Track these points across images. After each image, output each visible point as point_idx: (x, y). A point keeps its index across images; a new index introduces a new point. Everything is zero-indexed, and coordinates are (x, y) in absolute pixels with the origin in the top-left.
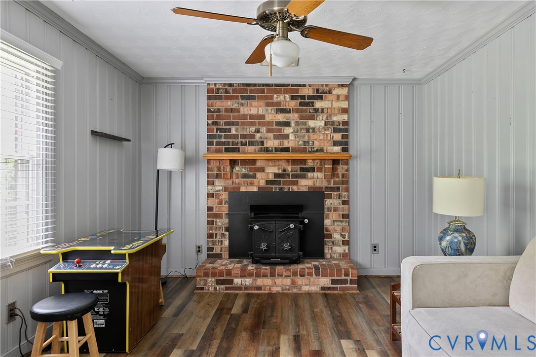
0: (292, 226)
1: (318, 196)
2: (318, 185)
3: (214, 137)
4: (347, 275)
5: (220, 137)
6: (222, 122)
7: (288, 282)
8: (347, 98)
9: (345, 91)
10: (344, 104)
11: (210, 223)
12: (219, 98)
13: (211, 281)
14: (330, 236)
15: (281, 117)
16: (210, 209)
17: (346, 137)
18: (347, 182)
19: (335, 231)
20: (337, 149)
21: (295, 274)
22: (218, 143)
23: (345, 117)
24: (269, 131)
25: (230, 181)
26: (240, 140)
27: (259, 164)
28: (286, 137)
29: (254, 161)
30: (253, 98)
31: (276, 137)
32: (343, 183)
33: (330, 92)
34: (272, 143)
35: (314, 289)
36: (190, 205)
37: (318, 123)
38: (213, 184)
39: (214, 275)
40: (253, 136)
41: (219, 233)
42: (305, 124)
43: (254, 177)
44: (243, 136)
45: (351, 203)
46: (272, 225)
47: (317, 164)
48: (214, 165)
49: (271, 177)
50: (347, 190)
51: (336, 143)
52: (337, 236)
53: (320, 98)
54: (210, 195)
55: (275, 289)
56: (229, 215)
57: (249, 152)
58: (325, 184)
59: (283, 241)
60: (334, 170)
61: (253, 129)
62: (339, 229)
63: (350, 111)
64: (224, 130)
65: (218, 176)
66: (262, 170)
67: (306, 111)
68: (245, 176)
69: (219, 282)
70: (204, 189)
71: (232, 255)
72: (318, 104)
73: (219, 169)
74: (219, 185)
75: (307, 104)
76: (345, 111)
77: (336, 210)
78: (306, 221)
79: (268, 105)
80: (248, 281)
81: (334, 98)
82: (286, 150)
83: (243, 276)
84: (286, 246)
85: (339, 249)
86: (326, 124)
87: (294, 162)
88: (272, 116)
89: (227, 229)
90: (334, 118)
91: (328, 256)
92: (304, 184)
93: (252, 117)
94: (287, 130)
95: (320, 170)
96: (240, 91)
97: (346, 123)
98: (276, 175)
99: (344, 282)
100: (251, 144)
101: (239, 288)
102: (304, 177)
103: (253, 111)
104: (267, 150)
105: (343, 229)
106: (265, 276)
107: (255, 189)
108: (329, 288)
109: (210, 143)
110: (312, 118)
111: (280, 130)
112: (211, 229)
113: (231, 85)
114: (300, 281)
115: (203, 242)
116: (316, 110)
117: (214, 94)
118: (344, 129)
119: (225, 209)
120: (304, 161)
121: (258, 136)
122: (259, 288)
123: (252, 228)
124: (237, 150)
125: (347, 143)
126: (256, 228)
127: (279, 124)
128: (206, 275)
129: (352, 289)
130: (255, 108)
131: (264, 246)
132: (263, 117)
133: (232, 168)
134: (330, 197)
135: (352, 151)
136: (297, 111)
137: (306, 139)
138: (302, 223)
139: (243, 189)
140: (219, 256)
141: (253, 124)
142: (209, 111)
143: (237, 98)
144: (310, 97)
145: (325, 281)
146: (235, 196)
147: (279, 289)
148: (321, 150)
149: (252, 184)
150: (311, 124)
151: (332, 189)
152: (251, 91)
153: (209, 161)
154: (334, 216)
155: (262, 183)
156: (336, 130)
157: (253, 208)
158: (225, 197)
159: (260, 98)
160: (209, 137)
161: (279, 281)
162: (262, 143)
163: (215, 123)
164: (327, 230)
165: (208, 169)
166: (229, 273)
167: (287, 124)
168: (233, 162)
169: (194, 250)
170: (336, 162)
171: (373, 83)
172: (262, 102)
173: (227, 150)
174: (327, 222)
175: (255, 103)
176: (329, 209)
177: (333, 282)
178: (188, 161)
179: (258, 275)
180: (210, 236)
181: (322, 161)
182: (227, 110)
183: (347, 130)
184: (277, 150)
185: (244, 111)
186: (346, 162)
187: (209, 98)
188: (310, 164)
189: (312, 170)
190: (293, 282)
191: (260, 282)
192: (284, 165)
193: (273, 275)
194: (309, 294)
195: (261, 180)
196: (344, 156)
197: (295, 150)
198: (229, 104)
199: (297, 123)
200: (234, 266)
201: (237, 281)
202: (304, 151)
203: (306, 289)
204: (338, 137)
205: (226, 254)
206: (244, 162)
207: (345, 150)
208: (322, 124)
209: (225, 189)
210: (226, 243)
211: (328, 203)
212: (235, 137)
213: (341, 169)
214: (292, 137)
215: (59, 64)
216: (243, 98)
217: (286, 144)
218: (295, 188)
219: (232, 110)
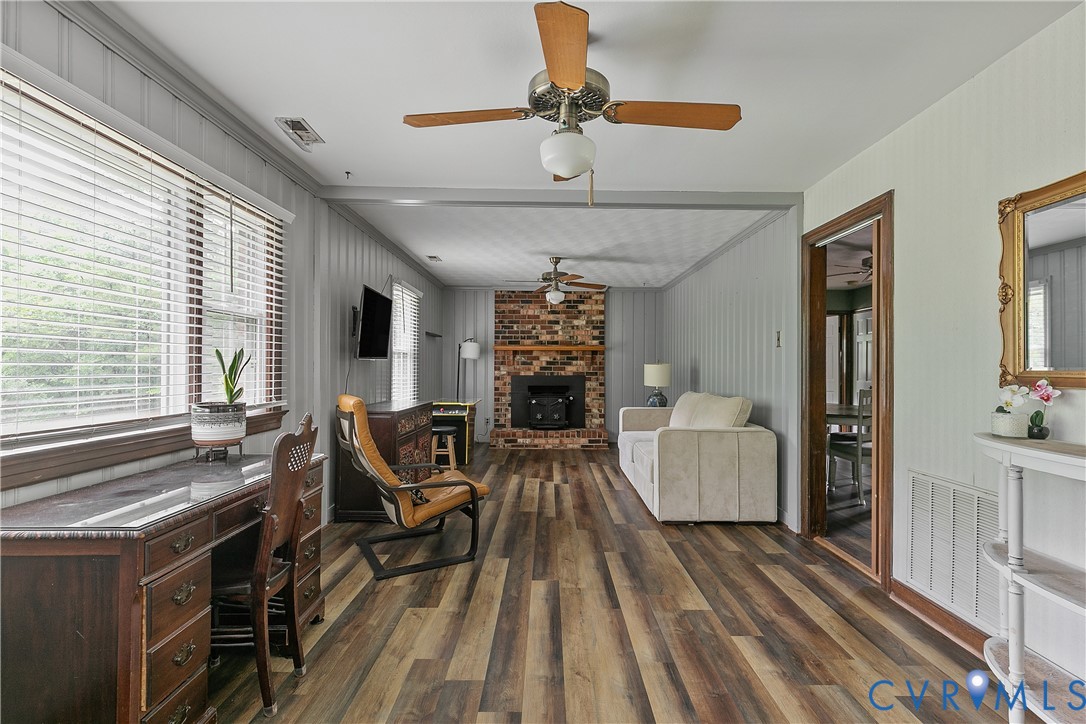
0: (560, 400)
1: (581, 378)
2: (581, 370)
3: (500, 332)
4: (600, 436)
5: (505, 332)
6: (506, 321)
7: (557, 441)
8: (603, 302)
9: (602, 297)
10: (602, 308)
11: (497, 400)
12: (504, 302)
13: (501, 440)
14: (590, 411)
15: (552, 317)
16: (496, 389)
17: (603, 333)
18: (603, 368)
19: (593, 406)
20: (595, 342)
21: (562, 436)
22: (503, 338)
23: (602, 317)
24: (542, 328)
25: (512, 367)
26: (520, 335)
27: (535, 354)
28: (556, 332)
29: (531, 352)
30: (531, 302)
31: (548, 333)
32: (600, 369)
33: (590, 298)
34: (545, 337)
35: (576, 446)
36: (480, 388)
37: (581, 322)
38: (499, 369)
39: (503, 436)
40: (531, 332)
41: (504, 408)
42: (571, 322)
43: (531, 364)
44: (523, 332)
45: (607, 384)
46: (545, 400)
47: (580, 355)
48: (500, 355)
49: (544, 364)
50: (603, 374)
51: (594, 338)
52: (595, 411)
53: (583, 302)
54: (497, 378)
55: (547, 447)
56: (511, 394)
57: (527, 344)
58: (586, 370)
59: (554, 412)
60: (593, 359)
61: (530, 326)
62: (596, 405)
63: (606, 313)
64: (508, 327)
65: (503, 363)
66: (537, 358)
67: (571, 312)
68: (524, 363)
69: (506, 441)
70: (492, 373)
71: (513, 426)
72: (581, 307)
73: (504, 358)
74: (504, 371)
75: (573, 307)
76: (602, 312)
77: (594, 390)
78: (571, 398)
79: (542, 307)
80: (528, 441)
81: (594, 302)
82: (556, 343)
83: (524, 437)
84: (556, 416)
85: (597, 421)
86: (587, 323)
87: (562, 352)
88: (545, 317)
89: (510, 405)
90: (594, 318)
91: (588, 426)
92: (570, 370)
93: (529, 317)
94: (557, 328)
95: (582, 359)
96: (521, 297)
97: (602, 322)
98: (548, 363)
99: (599, 441)
100: (529, 338)
101: (522, 446)
102: (570, 364)
103: (531, 312)
104: (541, 343)
105: (600, 405)
106: (540, 437)
107: (532, 374)
108: (587, 446)
109: (497, 338)
110: (577, 318)
111: (551, 328)
112: (497, 405)
113: (513, 292)
114: (566, 440)
115: (491, 415)
116: (580, 312)
117: (501, 298)
118: (601, 327)
119: (508, 389)
120: (570, 352)
121: (534, 331)
122: (536, 446)
123: (530, 402)
124: (517, 343)
125: (603, 338)
126: (534, 402)
127: (550, 322)
128: (498, 436)
129: (604, 446)
130: (532, 310)
131: (539, 416)
132: (538, 317)
133: (514, 357)
134: (590, 380)
135: (607, 345)
136: (565, 312)
137: (571, 334)
138: (568, 398)
139: (522, 374)
140: (504, 426)
141: (530, 323)
142: (496, 312)
143: (518, 302)
144: (575, 302)
145: (584, 441)
146: (516, 379)
147: (551, 447)
148: (583, 343)
149: (529, 370)
150: (576, 322)
151: (592, 374)
152: (529, 297)
153: (496, 352)
154: (593, 395)
155: (537, 369)
156: (594, 328)
157: (531, 388)
158: (508, 379)
159: (536, 302)
160: (496, 332)
161: (550, 441)
162: (538, 337)
163: (501, 322)
164: (588, 406)
165: (496, 358)
166: (514, 435)
167: (557, 323)
168: (515, 353)
169: (483, 422)
170: (594, 353)
171: (624, 291)
172: (538, 306)
173: (510, 343)
174: (587, 400)
175: (532, 306)
176: (589, 389)
177: (590, 441)
178: (483, 351)
179: (535, 437)
180: (497, 410)
181: (584, 352)
182: (510, 312)
183: (603, 328)
184: (549, 343)
185: (523, 312)
186: (603, 353)
187: (496, 302)
188: (575, 354)
189: (576, 359)
190: (561, 441)
191: (536, 441)
192: (554, 355)
193: (546, 436)
194: (572, 450)
195: (536, 366)
196: (601, 348)
197: (564, 343)
198: (512, 306)
199: (565, 322)
200: (519, 431)
201: (520, 441)
202: (569, 344)
203: (570, 446)
204: (596, 333)
205: (509, 425)
206: (524, 352)
207: (602, 343)
208: (584, 322)
209: (509, 373)
210: (509, 416)
211: (588, 384)
212: (517, 332)
213: (599, 358)
214: (560, 333)
215: (421, 294)
216: (523, 302)
217: (556, 338)
218: (563, 373)
219: (514, 312)
